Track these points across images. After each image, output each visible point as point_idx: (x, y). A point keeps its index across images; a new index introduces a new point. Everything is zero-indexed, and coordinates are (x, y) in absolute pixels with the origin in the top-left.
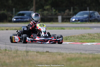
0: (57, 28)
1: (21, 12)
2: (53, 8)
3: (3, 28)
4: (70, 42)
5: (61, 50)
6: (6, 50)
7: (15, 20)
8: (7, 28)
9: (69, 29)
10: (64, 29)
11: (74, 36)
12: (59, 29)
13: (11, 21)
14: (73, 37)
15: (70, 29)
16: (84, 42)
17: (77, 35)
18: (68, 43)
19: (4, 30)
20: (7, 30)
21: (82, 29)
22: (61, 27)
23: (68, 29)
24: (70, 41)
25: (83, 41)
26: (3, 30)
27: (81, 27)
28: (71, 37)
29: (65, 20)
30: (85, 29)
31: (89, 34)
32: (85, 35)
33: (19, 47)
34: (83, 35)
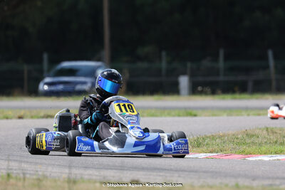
0: (173, 113)
1: (66, 64)
2: (164, 54)
3: (10, 113)
4: (211, 152)
5: (179, 176)
7: (46, 87)
8: (22, 113)
9: (209, 116)
10: (195, 115)
11: (224, 136)
12: (179, 116)
13: (34, 92)
14: (220, 137)
15: (214, 115)
16: (250, 154)
17: (230, 132)
18: (202, 155)
19: (11, 118)
20: (20, 118)
21: (248, 115)
22: (185, 108)
23: (205, 116)
24: (210, 149)
25: (248, 150)
26: (7, 118)
27: (247, 109)
28: (213, 138)
29: (200, 88)
30: (259, 115)
31: (267, 130)
32: (257, 132)
33: (50, 169)
34: (249, 132)
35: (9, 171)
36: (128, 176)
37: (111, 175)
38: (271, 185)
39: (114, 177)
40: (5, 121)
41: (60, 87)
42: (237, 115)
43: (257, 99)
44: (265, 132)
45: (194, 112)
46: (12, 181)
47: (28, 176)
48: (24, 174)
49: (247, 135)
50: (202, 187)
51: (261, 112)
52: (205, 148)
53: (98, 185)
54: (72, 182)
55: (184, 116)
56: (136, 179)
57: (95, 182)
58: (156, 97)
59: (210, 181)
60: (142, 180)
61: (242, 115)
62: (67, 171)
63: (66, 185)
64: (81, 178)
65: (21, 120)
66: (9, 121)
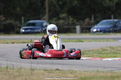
0: (73, 41)
1: (31, 22)
2: (70, 17)
3: (9, 41)
5: (75, 67)
6: (7, 68)
7: (23, 31)
8: (13, 41)
9: (88, 42)
10: (82, 42)
11: (93, 50)
12: (76, 42)
13: (18, 33)
14: (92, 51)
15: (90, 42)
16: (104, 58)
17: (96, 49)
18: (85, 58)
19: (9, 43)
20: (13, 43)
21: (104, 41)
22: (78, 39)
23: (86, 42)
24: (88, 56)
25: (103, 56)
26: (7, 43)
27: (103, 39)
28: (89, 51)
29: (84, 31)
30: (108, 41)
31: (111, 48)
32: (107, 48)
33: (24, 64)
34: (103, 49)
35: (7, 65)
36: (55, 67)
37: (48, 67)
38: (111, 71)
39: (49, 67)
40: (7, 44)
41: (29, 30)
42: (99, 42)
43: (107, 35)
44: (110, 48)
45: (82, 40)
46: (8, 70)
47: (15, 67)
48: (13, 66)
49: (103, 50)
50: (84, 71)
51: (109, 40)
52: (86, 55)
53: (43, 71)
54: (32, 70)
55: (78, 42)
56: (58, 68)
57: (42, 70)
58: (67, 34)
59: (87, 69)
60: (60, 69)
61: (101, 41)
62: (30, 65)
63: (30, 71)
64: (36, 68)
65: (13, 44)
66: (8, 44)
